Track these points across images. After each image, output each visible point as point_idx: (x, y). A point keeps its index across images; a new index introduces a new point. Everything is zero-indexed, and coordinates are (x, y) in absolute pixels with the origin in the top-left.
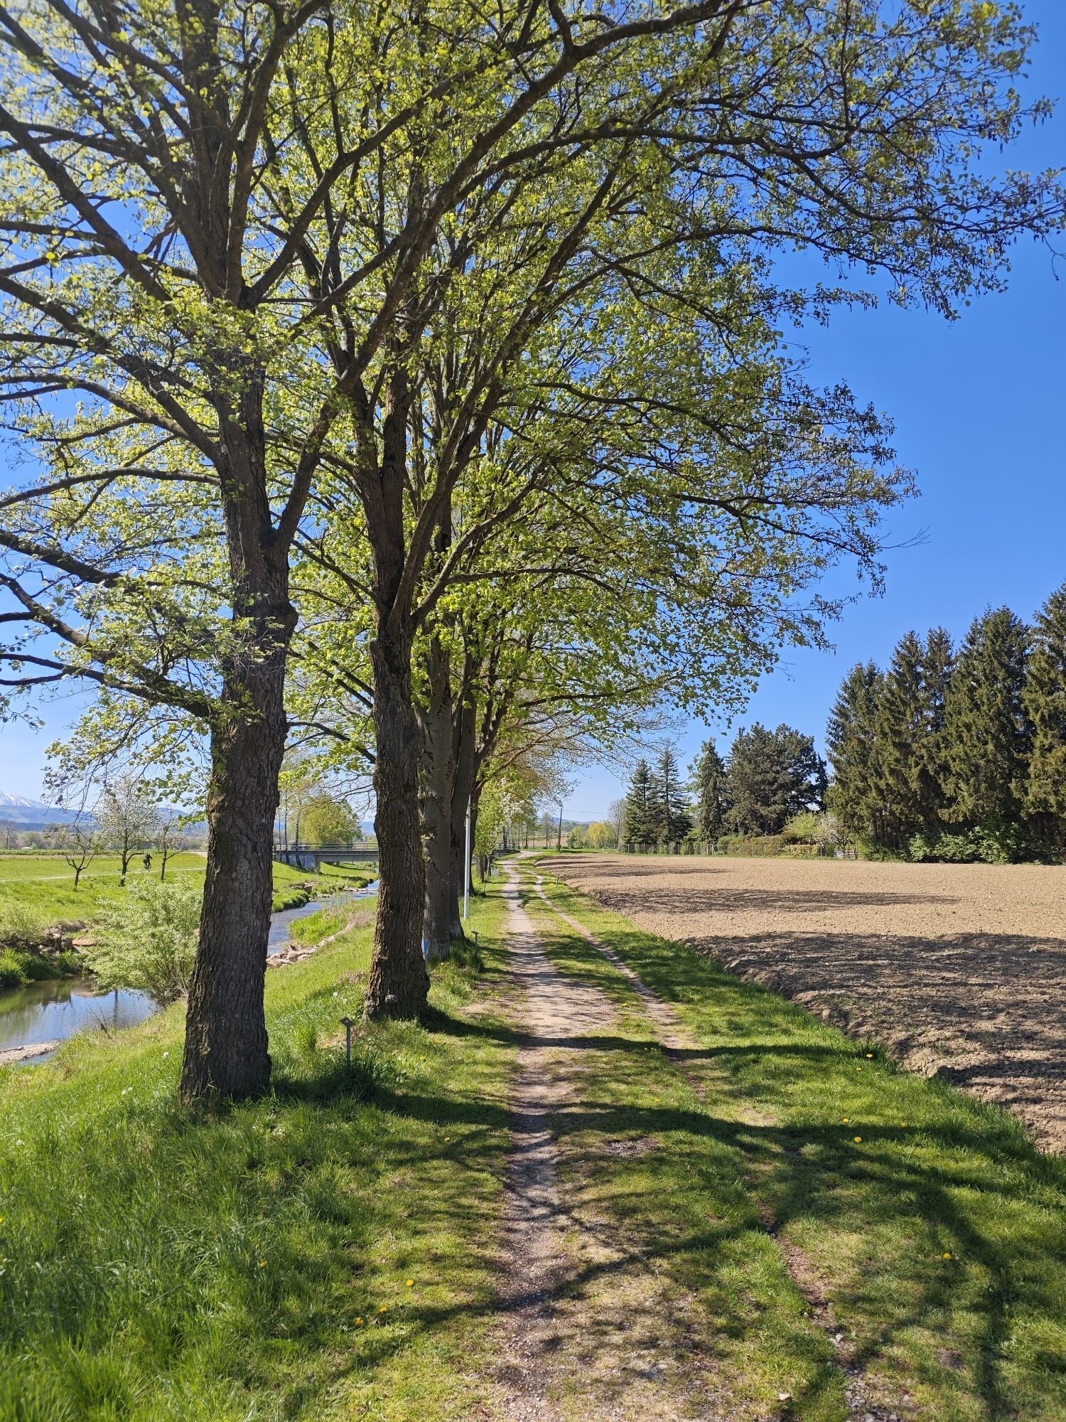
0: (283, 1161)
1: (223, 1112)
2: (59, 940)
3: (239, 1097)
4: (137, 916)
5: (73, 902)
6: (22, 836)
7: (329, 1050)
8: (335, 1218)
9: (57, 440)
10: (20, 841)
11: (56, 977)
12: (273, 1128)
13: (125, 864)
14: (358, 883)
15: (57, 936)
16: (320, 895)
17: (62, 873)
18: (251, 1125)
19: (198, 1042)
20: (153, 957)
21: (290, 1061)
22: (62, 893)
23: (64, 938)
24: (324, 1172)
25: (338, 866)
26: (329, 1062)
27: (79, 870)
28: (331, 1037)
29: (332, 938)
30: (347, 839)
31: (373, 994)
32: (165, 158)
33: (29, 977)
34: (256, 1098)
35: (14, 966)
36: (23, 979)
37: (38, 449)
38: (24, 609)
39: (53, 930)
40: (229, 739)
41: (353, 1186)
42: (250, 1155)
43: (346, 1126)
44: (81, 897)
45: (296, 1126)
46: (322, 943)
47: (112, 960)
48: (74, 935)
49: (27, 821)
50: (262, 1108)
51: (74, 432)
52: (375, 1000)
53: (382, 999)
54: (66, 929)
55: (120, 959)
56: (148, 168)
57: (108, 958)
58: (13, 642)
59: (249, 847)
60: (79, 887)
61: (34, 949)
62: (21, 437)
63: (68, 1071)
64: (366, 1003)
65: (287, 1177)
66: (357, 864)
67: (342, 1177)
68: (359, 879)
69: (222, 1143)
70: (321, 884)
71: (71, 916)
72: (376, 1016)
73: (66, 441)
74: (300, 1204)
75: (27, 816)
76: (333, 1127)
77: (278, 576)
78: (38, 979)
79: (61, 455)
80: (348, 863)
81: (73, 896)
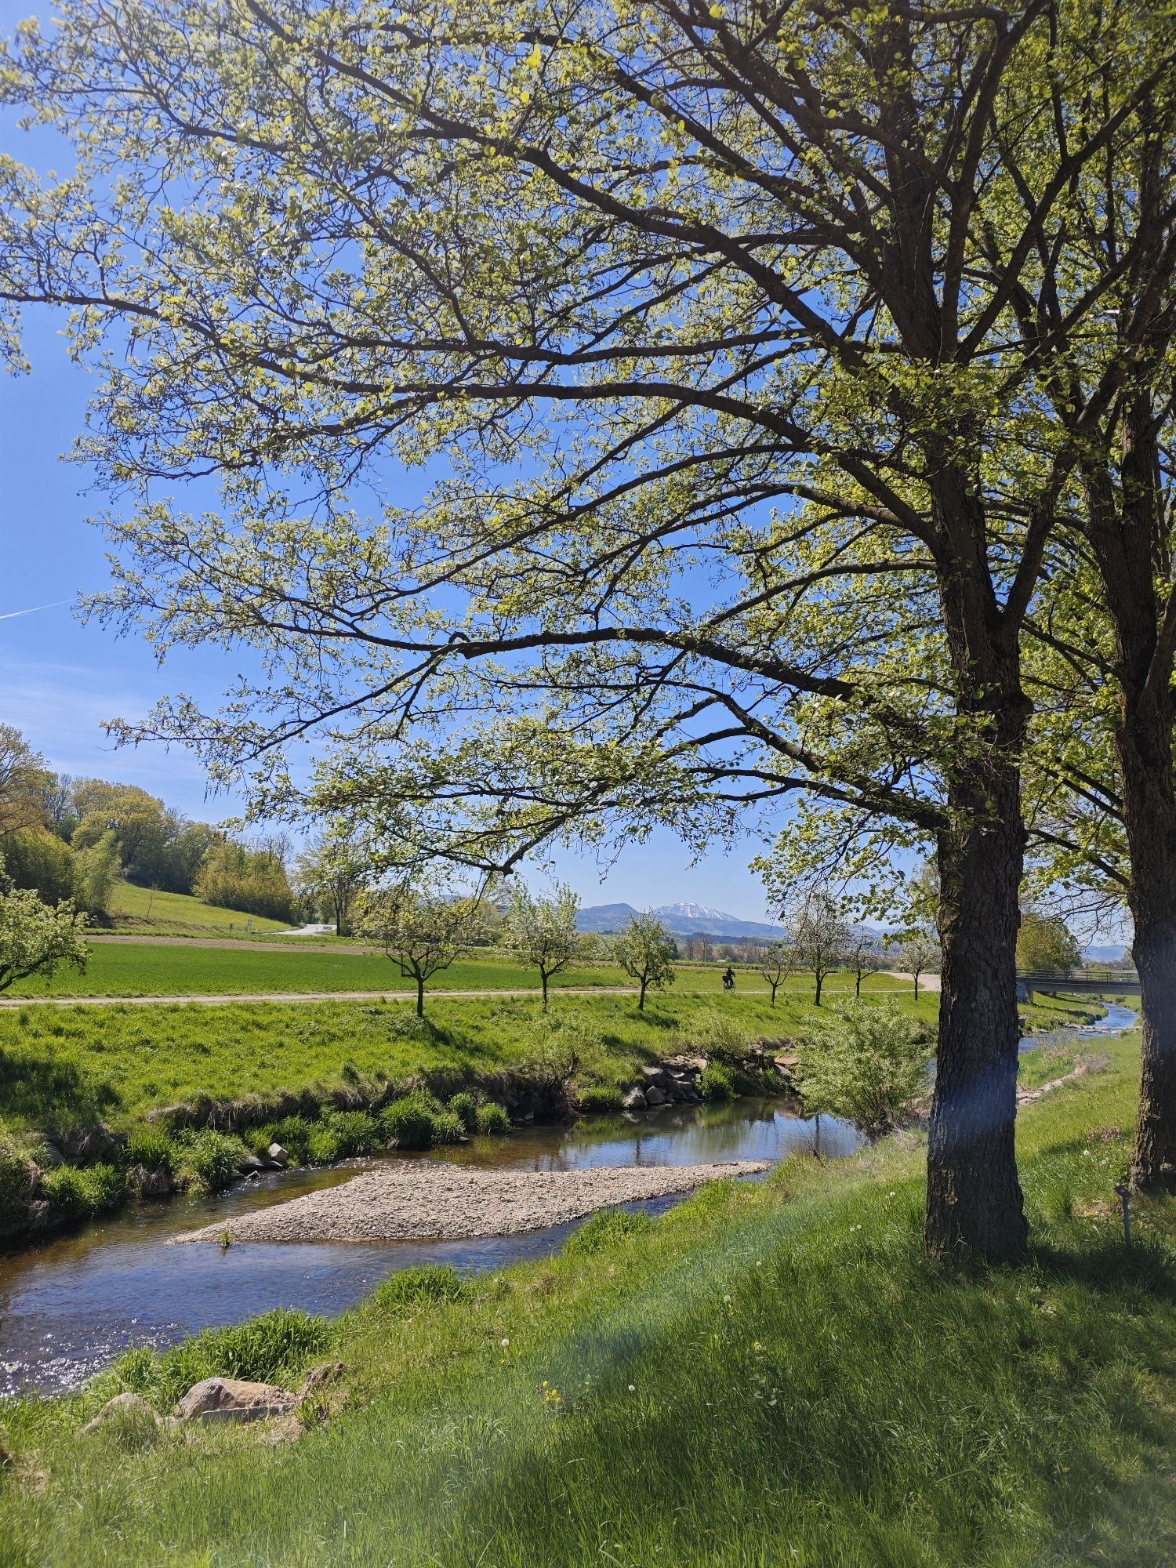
0: (1064, 1348)
1: (977, 1275)
2: (761, 1057)
3: (995, 1261)
4: (841, 1037)
5: (771, 1018)
6: (716, 948)
7: (1091, 1220)
8: (1145, 1435)
9: (755, 551)
10: (715, 954)
11: (761, 1094)
12: (1040, 1304)
13: (819, 983)
14: (1082, 1019)
15: (759, 1052)
16: (1035, 1029)
17: (758, 988)
18: (1013, 1295)
19: (944, 1189)
20: (860, 1084)
21: (1044, 1226)
22: (760, 1009)
23: (767, 1054)
24: (1118, 1371)
25: (1054, 996)
26: (1093, 1234)
27: (775, 986)
28: (1091, 1205)
29: (1058, 1082)
30: (1065, 966)
31: (1142, 1160)
32: (868, 230)
33: (736, 1091)
34: (1014, 1265)
35: (721, 1079)
36: (731, 1094)
37: (737, 563)
38: (740, 724)
39: (756, 1046)
40: (959, 851)
41: (1159, 1397)
42: (1021, 1332)
43: (1135, 1320)
44: (779, 1014)
45: (1070, 1307)
46: (1047, 1087)
47: (818, 1082)
48: (775, 1053)
49: (720, 933)
50: (1023, 1277)
51: (771, 541)
52: (1145, 1167)
53: (1156, 1169)
54: (767, 1046)
55: (827, 1082)
56: (849, 247)
57: (814, 1080)
58: (731, 757)
59: (989, 973)
60: (776, 1004)
61: (738, 1064)
62: (723, 553)
63: (787, 1195)
64: (1134, 1170)
65: (1071, 1368)
66: (1077, 995)
67: (1143, 1383)
68: (1084, 1014)
69: (984, 1311)
70: (1035, 1017)
71: (772, 1033)
72: (1148, 1185)
73: (764, 551)
74: (1093, 1406)
75: (720, 929)
76: (1118, 1317)
77: (1008, 662)
78: (745, 1094)
79: (759, 565)
80: (1067, 995)
81: (771, 1012)
